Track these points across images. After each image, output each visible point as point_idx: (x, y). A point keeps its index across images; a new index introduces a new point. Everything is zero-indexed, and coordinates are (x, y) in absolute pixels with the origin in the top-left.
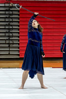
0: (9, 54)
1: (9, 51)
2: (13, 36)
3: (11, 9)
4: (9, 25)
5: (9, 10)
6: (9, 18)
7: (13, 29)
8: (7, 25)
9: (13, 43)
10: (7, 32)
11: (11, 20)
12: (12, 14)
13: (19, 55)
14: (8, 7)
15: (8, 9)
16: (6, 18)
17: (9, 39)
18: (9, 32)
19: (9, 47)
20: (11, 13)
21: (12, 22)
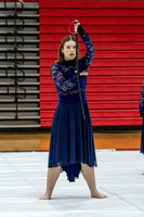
0: (16, 119)
1: (17, 111)
2: (24, 77)
3: (19, 15)
4: (15, 52)
5: (15, 18)
6: (15, 34)
7: (23, 60)
8: (10, 51)
9: (25, 94)
10: (10, 68)
11: (19, 40)
12: (23, 26)
13: (39, 121)
14: (13, 9)
15: (12, 14)
16: (9, 34)
17: (16, 85)
18: (16, 69)
19: (16, 102)
20: (19, 23)
21: (23, 44)
